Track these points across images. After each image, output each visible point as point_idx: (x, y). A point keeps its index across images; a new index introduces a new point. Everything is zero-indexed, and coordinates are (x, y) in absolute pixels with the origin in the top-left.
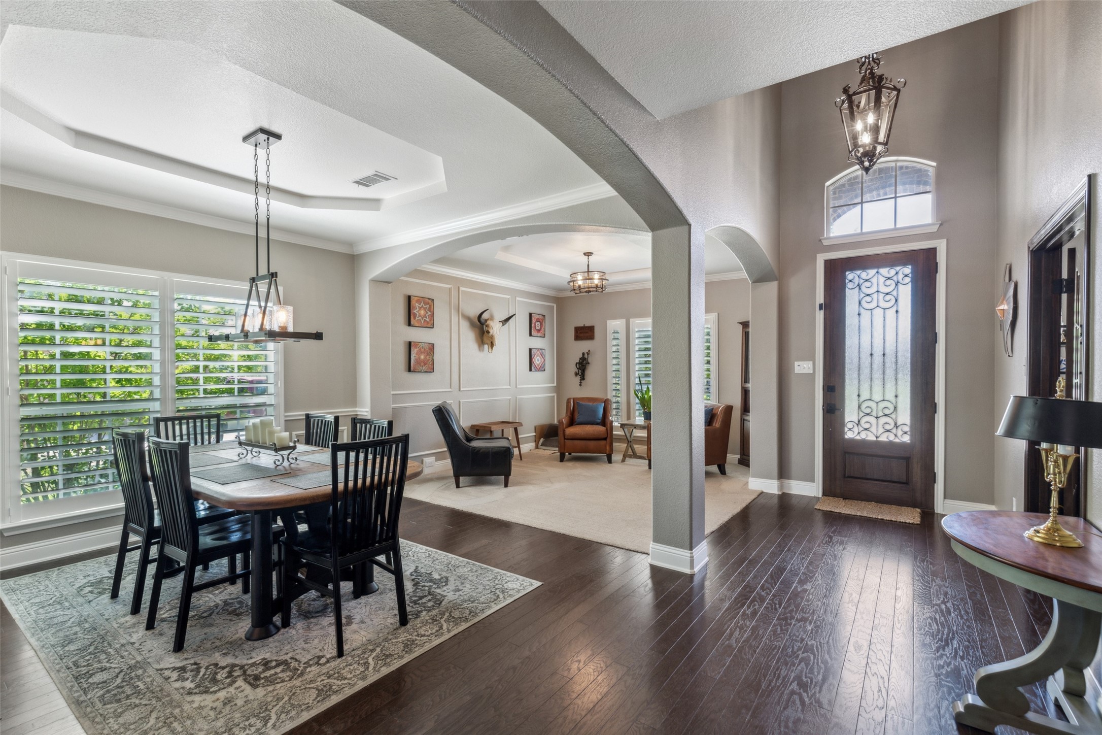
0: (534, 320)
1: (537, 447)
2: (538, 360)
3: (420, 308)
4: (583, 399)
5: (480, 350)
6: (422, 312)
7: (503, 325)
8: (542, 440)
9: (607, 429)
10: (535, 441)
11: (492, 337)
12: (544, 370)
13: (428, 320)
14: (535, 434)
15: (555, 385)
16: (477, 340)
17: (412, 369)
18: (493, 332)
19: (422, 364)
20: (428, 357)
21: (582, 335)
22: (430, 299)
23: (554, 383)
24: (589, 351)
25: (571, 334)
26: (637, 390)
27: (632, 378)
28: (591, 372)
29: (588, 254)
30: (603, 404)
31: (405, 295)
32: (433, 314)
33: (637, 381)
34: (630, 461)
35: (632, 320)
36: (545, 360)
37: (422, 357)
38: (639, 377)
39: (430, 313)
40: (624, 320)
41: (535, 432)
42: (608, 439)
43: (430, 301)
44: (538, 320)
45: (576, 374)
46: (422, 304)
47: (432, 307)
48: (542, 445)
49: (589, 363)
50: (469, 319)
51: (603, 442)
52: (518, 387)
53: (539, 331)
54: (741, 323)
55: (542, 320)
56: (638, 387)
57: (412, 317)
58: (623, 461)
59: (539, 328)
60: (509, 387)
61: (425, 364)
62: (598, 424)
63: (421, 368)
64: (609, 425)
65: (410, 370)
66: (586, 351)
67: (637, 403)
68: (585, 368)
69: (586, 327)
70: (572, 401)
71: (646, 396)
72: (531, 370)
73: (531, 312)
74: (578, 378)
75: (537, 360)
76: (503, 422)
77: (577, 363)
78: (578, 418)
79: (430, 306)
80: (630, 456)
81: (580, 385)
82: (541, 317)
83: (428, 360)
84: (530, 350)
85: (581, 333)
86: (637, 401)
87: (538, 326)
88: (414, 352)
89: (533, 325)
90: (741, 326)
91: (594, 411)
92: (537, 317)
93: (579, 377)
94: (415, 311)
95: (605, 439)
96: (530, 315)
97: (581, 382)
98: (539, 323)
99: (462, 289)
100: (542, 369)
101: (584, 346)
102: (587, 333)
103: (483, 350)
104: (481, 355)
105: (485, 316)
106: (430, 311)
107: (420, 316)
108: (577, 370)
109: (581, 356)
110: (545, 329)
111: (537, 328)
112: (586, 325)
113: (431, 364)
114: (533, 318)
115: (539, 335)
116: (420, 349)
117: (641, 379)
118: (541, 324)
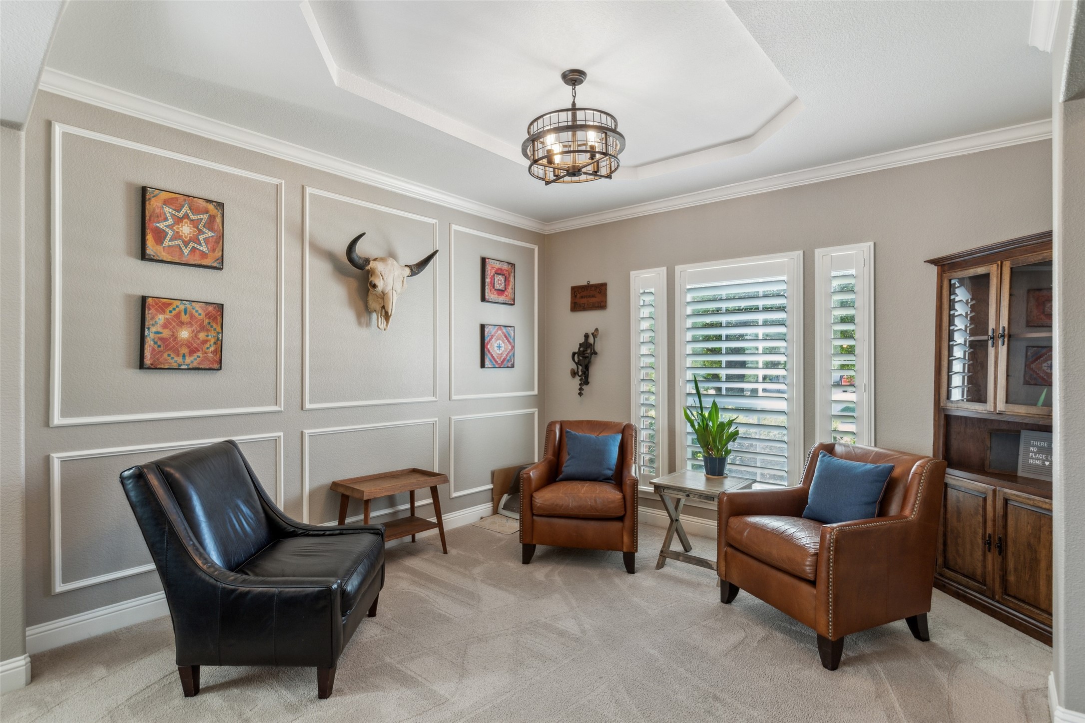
0: (490, 272)
1: (495, 512)
2: (499, 347)
3: (178, 221)
4: (579, 424)
5: (360, 323)
6: (186, 230)
7: (413, 274)
8: (505, 497)
9: (624, 498)
10: (493, 500)
11: (383, 296)
12: (513, 366)
13: (204, 248)
14: (491, 486)
15: (536, 392)
16: (352, 303)
17: (148, 361)
18: (386, 285)
19: (185, 350)
20: (202, 336)
21: (584, 301)
22: (210, 201)
23: (533, 390)
24: (597, 330)
25: (566, 299)
26: (688, 407)
27: (679, 382)
28: (598, 371)
29: (574, 77)
30: (620, 437)
31: (129, 185)
32: (221, 237)
33: (690, 388)
34: (675, 568)
35: (678, 268)
36: (513, 347)
37: (184, 334)
38: (696, 382)
39: (210, 234)
40: (664, 269)
41: (492, 482)
42: (627, 522)
43: (211, 207)
44: (499, 272)
45: (574, 374)
46: (185, 209)
47: (218, 220)
48: (506, 507)
49: (596, 353)
50: (330, 256)
51: (617, 525)
52: (454, 397)
53: (501, 292)
54: (933, 262)
55: (508, 272)
56: (691, 401)
57: (149, 238)
58: (660, 565)
59: (501, 287)
60: (433, 399)
61: (192, 352)
62: (606, 480)
63: (180, 360)
64: (628, 490)
65: (142, 366)
66: (591, 330)
67: (689, 433)
68: (589, 362)
69: (592, 286)
70: (558, 428)
71: (711, 424)
72: (483, 365)
73: (484, 256)
74: (577, 381)
75: (497, 347)
76: (415, 471)
77: (574, 354)
78: (568, 467)
79: (212, 218)
80: (677, 556)
81: (580, 394)
82: (505, 267)
83: (205, 342)
84: (483, 327)
85: (582, 297)
86: (689, 429)
87: (499, 281)
88: (158, 321)
89: (488, 280)
90: (934, 270)
91: (600, 453)
92: (498, 265)
93: (577, 379)
94: (161, 225)
95: (621, 519)
96: (483, 261)
97: (581, 389)
98: (501, 278)
99: (308, 190)
100: (507, 363)
101: (589, 320)
102: (593, 296)
103: (368, 324)
104: (364, 332)
105: (362, 249)
106: (211, 229)
107: (177, 236)
108: (574, 366)
109: (582, 340)
110: (514, 289)
111: (497, 286)
112: (592, 283)
113: (215, 352)
114: (488, 268)
115: (501, 299)
116: (178, 315)
117: (700, 385)
118: (507, 280)
